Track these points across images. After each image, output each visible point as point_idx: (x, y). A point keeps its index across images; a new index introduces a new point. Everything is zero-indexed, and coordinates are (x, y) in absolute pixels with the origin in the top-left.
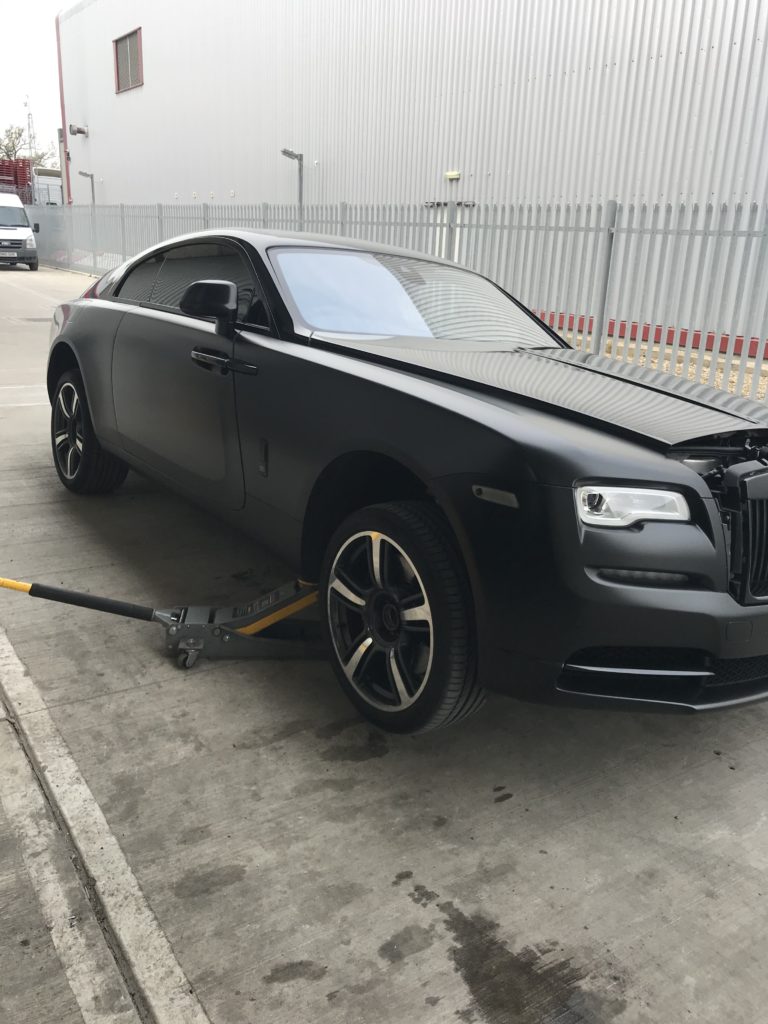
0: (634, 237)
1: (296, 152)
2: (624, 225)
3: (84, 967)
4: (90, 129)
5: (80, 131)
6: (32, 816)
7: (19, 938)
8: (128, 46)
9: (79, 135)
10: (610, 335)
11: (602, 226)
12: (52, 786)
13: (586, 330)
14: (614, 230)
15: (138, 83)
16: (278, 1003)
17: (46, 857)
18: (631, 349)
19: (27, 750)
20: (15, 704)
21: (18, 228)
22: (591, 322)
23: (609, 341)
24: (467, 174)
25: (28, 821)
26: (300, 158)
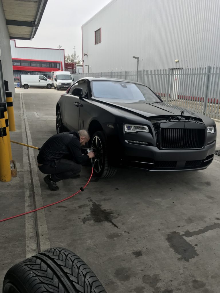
0: (214, 75)
1: (137, 57)
2: (212, 72)
3: (28, 202)
4: (89, 54)
5: (86, 55)
6: (28, 184)
7: (19, 197)
8: (98, 33)
9: (86, 56)
10: (208, 102)
11: (206, 73)
12: (33, 180)
13: (202, 101)
14: (209, 74)
15: (100, 42)
16: (57, 210)
17: (28, 189)
18: (211, 105)
19: (31, 175)
20: (32, 169)
21: (69, 80)
22: (203, 99)
23: (208, 104)
24: (181, 60)
25: (27, 184)
26: (138, 58)
